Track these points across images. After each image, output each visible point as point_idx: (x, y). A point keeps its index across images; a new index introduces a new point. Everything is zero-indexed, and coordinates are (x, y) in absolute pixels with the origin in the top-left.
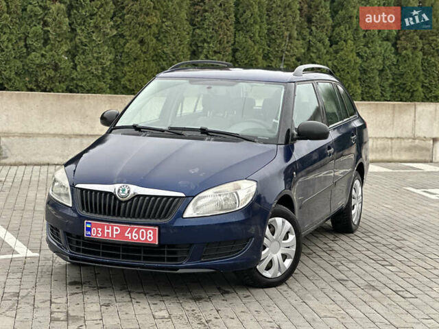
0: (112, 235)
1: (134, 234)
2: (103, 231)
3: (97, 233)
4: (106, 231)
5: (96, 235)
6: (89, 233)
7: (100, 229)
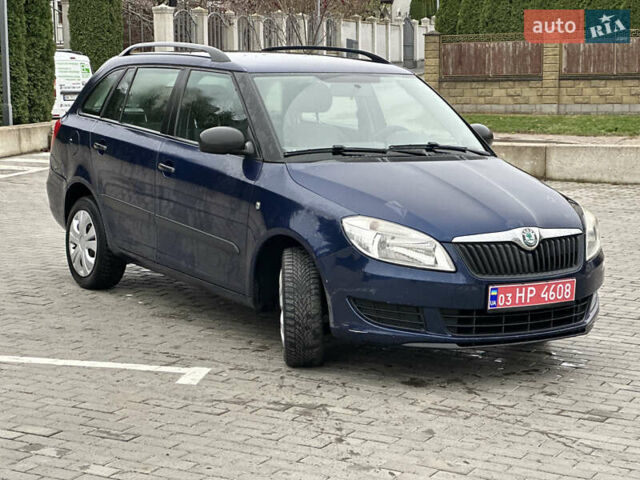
0: (526, 300)
1: (551, 293)
2: (514, 297)
3: (506, 300)
4: (518, 295)
5: (505, 304)
6: (494, 303)
7: (510, 295)
